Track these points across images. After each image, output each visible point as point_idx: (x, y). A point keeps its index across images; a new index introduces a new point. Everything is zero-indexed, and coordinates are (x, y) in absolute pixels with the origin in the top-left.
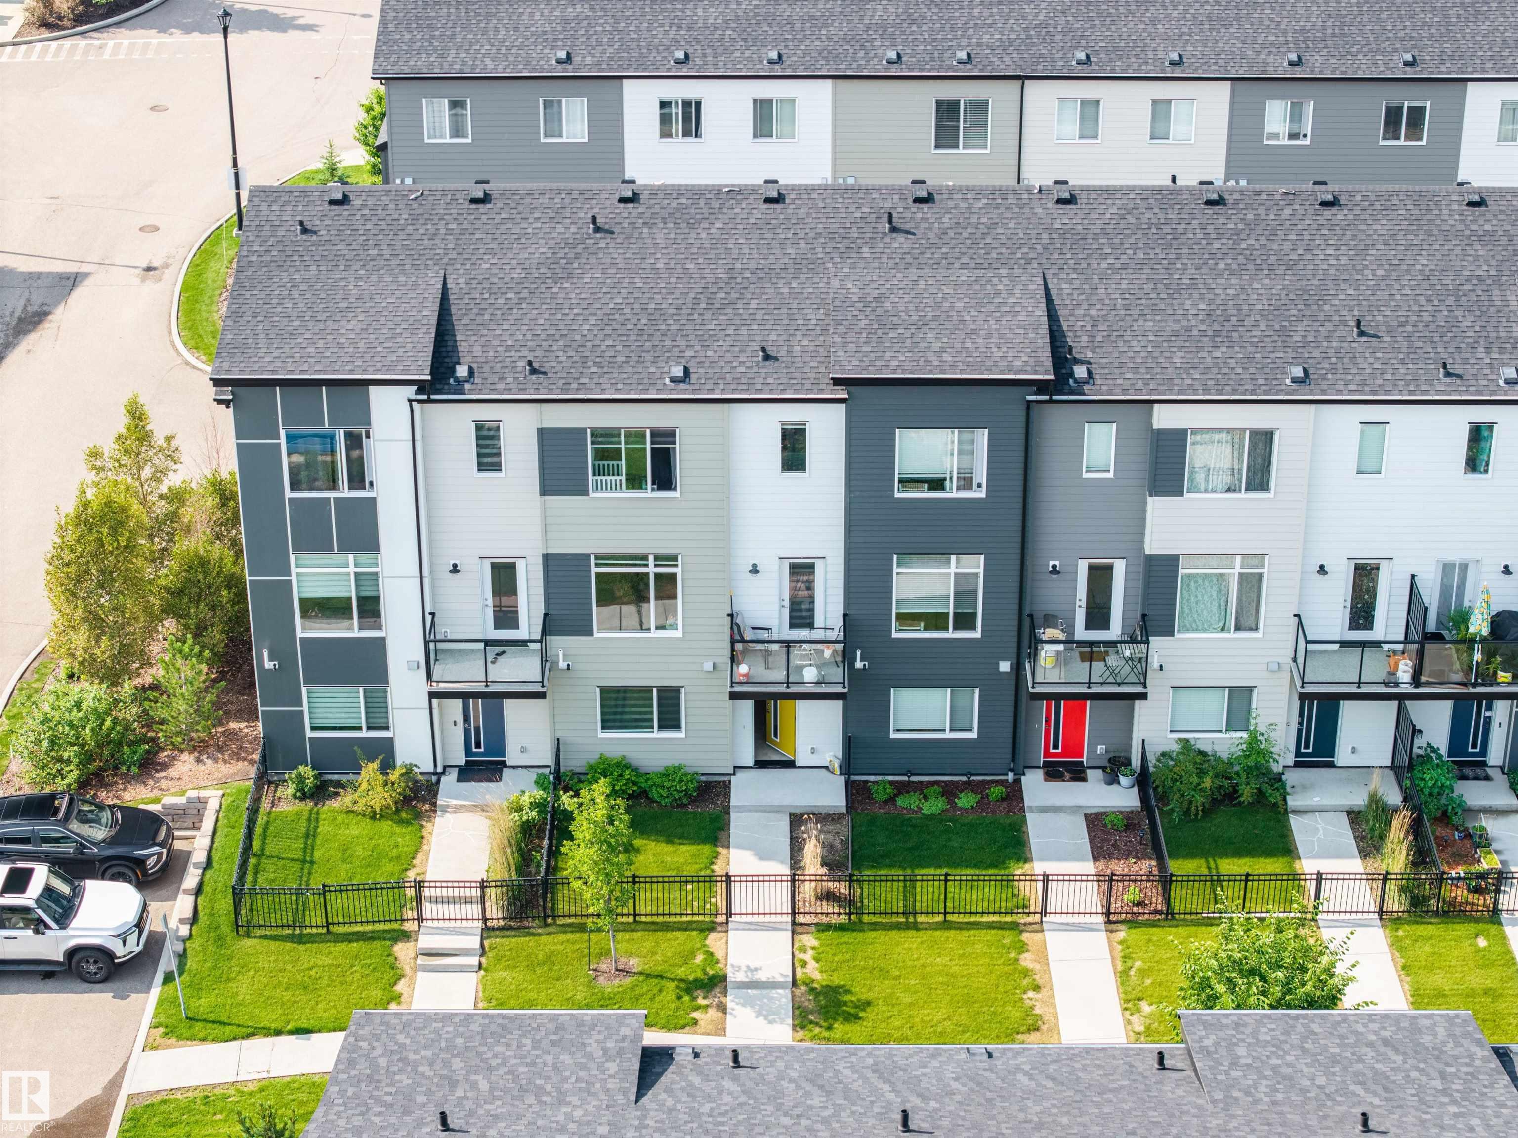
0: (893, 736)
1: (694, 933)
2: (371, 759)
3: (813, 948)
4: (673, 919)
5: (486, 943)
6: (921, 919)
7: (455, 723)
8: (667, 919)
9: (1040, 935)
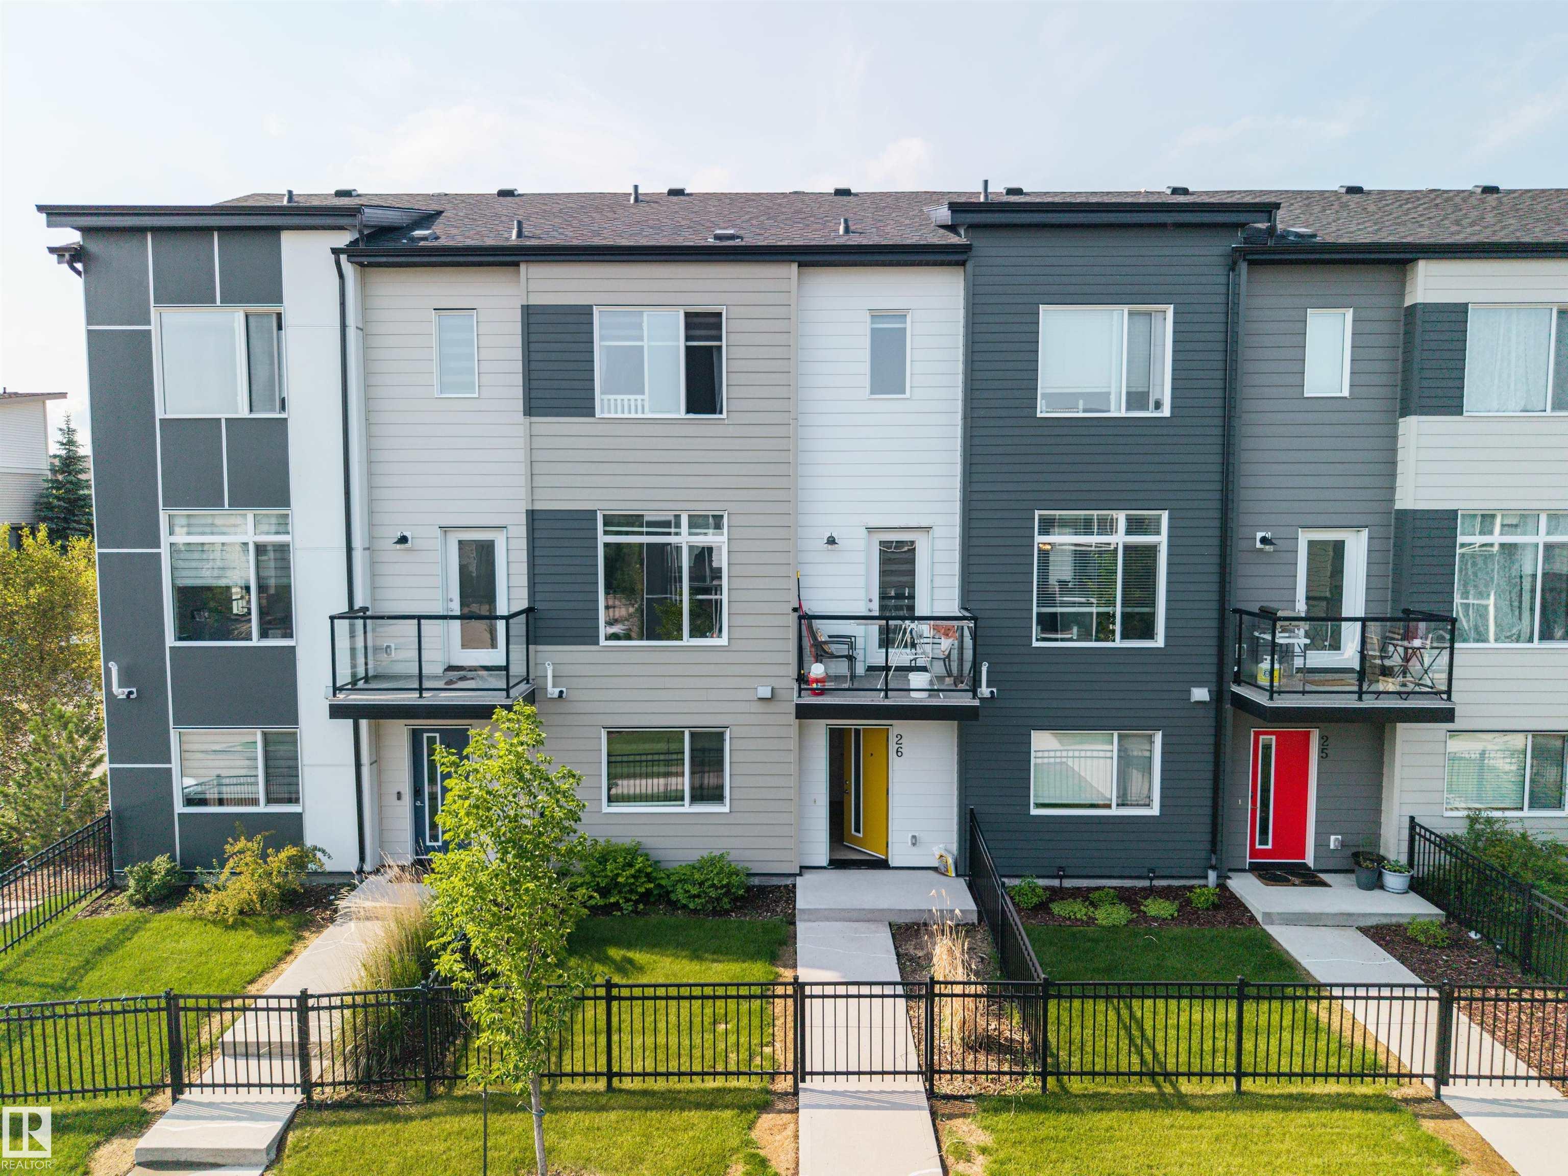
0: (1034, 812)
1: (728, 1114)
3: (984, 1150)
4: (685, 1084)
5: (291, 1138)
6: (1186, 1087)
7: (399, 796)
8: (674, 1084)
9: (1455, 1123)
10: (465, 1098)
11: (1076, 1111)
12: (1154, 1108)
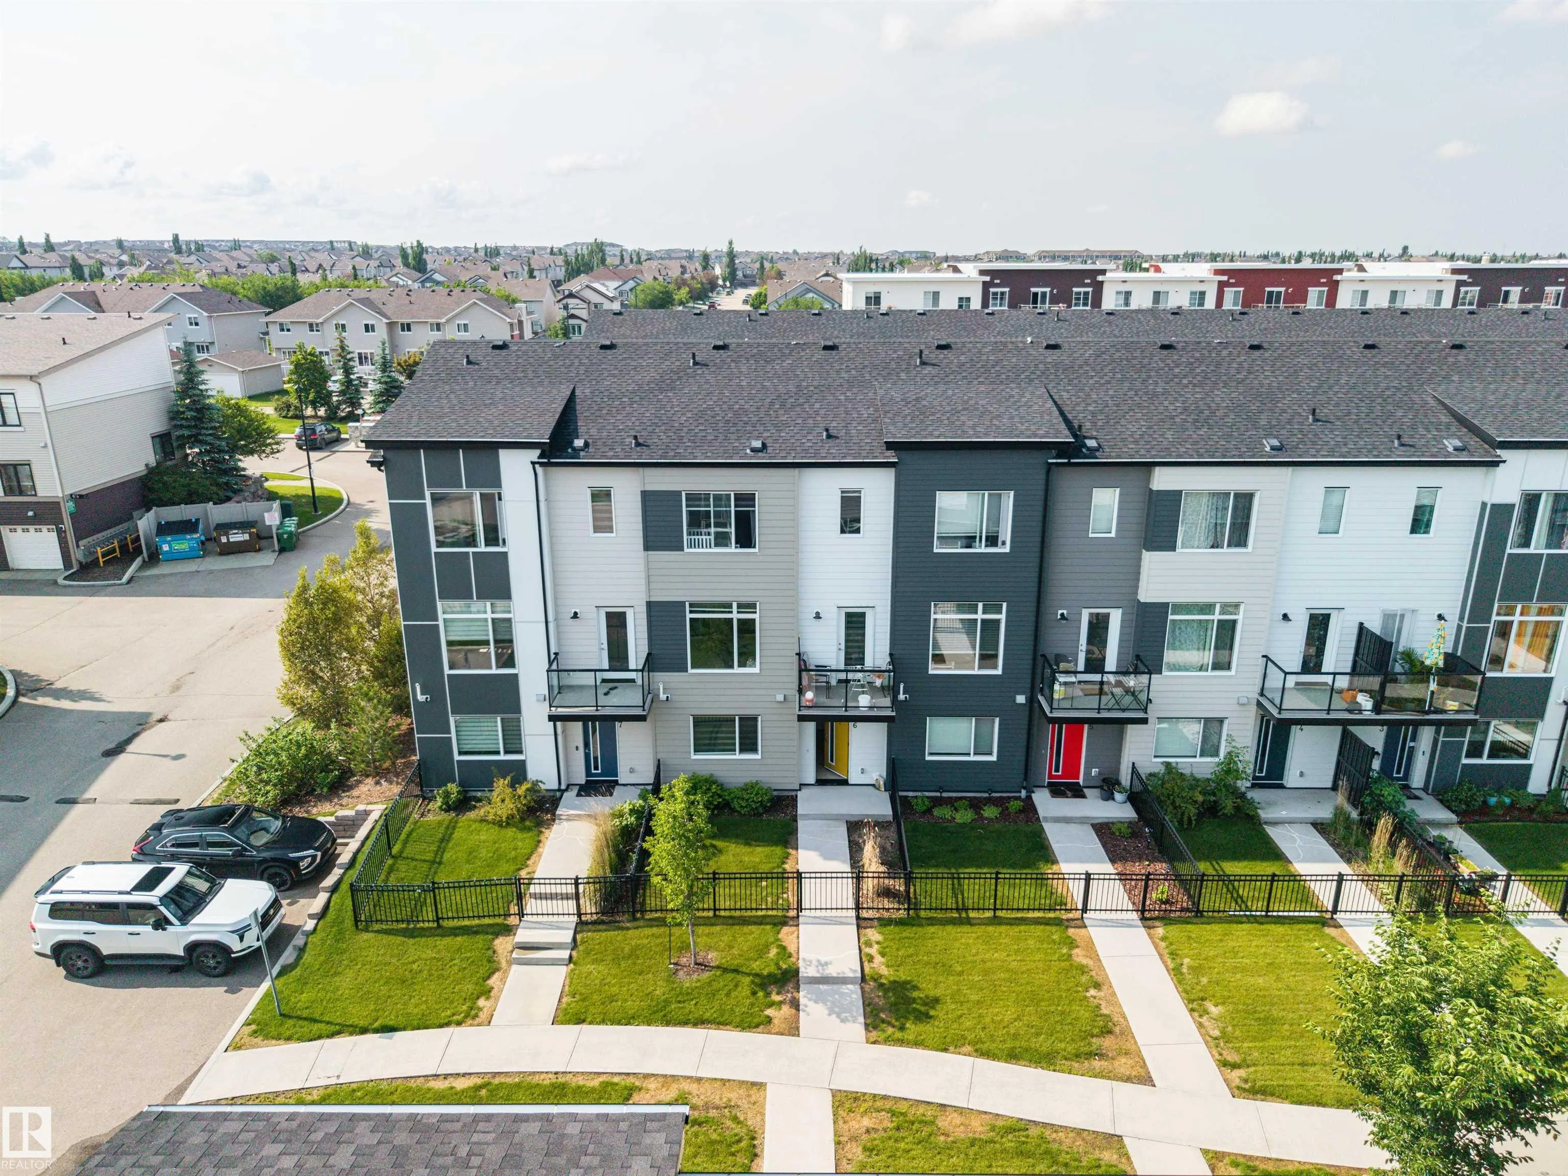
0: (928, 758)
1: (768, 927)
2: (504, 778)
3: (878, 943)
4: (749, 913)
5: (579, 937)
6: (972, 914)
7: (577, 748)
8: (744, 913)
9: (1083, 930)
10: (650, 920)
11: (921, 925)
12: (954, 924)
